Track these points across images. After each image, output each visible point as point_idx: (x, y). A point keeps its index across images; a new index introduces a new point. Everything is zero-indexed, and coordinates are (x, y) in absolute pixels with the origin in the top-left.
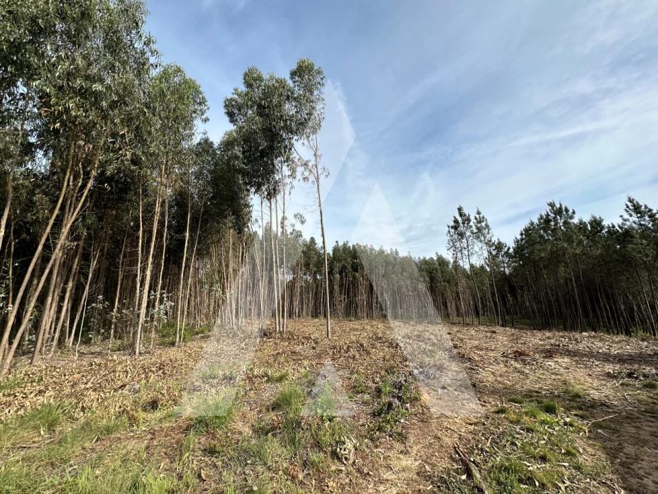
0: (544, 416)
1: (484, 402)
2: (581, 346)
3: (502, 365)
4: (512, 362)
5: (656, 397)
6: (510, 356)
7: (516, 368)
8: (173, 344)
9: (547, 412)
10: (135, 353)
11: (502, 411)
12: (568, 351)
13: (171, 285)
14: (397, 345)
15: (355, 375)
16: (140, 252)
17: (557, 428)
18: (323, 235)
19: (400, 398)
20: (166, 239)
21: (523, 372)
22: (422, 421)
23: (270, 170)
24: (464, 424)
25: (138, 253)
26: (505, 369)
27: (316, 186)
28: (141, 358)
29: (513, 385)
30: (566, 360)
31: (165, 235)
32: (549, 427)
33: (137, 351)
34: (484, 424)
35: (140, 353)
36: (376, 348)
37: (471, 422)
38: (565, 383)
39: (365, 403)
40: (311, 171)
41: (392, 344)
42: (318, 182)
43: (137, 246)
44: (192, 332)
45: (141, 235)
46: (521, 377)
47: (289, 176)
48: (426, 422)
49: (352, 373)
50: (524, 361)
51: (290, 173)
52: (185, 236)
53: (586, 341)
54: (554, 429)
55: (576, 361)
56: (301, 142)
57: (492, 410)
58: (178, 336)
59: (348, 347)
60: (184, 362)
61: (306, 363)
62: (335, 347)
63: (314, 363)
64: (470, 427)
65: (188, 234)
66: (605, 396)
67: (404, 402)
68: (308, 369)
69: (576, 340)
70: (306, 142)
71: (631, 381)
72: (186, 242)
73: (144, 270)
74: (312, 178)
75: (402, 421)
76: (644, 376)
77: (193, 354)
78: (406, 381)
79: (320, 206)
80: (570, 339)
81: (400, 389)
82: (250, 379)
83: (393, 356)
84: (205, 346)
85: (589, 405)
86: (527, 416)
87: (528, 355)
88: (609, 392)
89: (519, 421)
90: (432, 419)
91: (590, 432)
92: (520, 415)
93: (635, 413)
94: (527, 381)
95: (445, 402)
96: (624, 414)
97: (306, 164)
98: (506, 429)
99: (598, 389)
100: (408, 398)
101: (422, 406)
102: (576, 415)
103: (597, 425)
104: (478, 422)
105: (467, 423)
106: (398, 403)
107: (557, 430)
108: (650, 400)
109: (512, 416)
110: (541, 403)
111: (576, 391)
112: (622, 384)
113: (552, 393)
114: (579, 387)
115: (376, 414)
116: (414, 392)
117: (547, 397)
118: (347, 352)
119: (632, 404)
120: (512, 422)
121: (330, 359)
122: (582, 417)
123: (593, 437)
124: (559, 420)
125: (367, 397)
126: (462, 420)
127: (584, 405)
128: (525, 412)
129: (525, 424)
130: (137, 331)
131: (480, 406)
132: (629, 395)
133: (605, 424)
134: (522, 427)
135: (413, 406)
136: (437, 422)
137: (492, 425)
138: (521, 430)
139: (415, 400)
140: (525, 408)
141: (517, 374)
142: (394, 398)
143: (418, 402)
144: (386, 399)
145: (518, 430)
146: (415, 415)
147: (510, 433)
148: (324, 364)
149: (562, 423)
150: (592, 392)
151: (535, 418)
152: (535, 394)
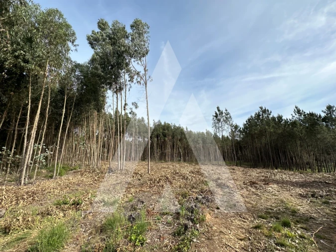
0: (286, 231)
1: (244, 218)
2: (278, 177)
3: (245, 190)
4: (250, 188)
5: (334, 210)
6: (248, 184)
7: (253, 192)
8: (51, 177)
9: (285, 226)
10: (21, 184)
11: (257, 227)
13: (50, 140)
14: (187, 178)
16: (28, 119)
17: (297, 241)
18: (148, 115)
19: (192, 221)
20: (49, 112)
21: (258, 194)
22: (208, 239)
23: (118, 76)
24: (237, 240)
25: (26, 120)
26: (247, 193)
27: (145, 87)
28: (25, 187)
29: (256, 204)
30: (275, 186)
31: (48, 109)
32: (291, 240)
33: (23, 182)
34: (249, 239)
35: (25, 184)
36: (175, 180)
37: (241, 238)
38: (282, 201)
39: (169, 224)
40: (141, 78)
41: (184, 177)
42: (146, 85)
43: (27, 115)
44: (67, 169)
45: (29, 108)
46: (258, 198)
47: (129, 81)
48: (211, 240)
50: (256, 187)
51: (129, 79)
52: (62, 111)
53: (279, 174)
54: (295, 242)
55: (281, 186)
56: (136, 62)
57: (251, 226)
58: (55, 172)
59: (160, 179)
60: (52, 190)
61: (133, 190)
62: (151, 180)
63: (138, 190)
64: (242, 242)
65: (64, 110)
67: (195, 223)
68: (133, 195)
69: (274, 174)
70: (139, 62)
71: (314, 200)
72: (63, 115)
73: (30, 129)
74: (142, 82)
75: (195, 240)
76: (321, 196)
77: (62, 184)
78: (195, 206)
79: (147, 98)
80: (271, 173)
81: (192, 212)
83: (186, 185)
84: (71, 178)
85: (305, 219)
86: (274, 231)
87: (257, 184)
88: (308, 208)
89: (271, 236)
90: (215, 237)
91: (317, 243)
92: (270, 230)
93: (332, 224)
94: (262, 201)
95: (221, 220)
96: (326, 225)
97: (138, 74)
98: (266, 244)
99: (301, 206)
100: (197, 219)
101: (207, 225)
102: (302, 228)
103: (318, 236)
104: (245, 238)
105: (238, 239)
106: (191, 224)
107: (298, 243)
108: (332, 213)
109: (266, 231)
110: (278, 218)
111: (292, 208)
112: (311, 202)
113: (279, 210)
114: (291, 204)
115: (176, 235)
116: (201, 214)
117: (278, 214)
118: (158, 183)
119: (324, 216)
120: (267, 236)
121: (148, 188)
122: (306, 229)
123: (321, 247)
124: (295, 233)
125: (170, 218)
126: (234, 235)
127: (302, 219)
128: (271, 227)
129: (275, 238)
130: (23, 170)
131: (243, 223)
132: (318, 209)
133: (322, 234)
134: (274, 241)
135: (201, 226)
136: (219, 239)
137: (255, 239)
138: (276, 244)
139: (202, 221)
140: (270, 223)
141: (255, 196)
142: (188, 220)
143: (204, 222)
144: (183, 221)
145: (274, 245)
146: (203, 234)
147: (270, 248)
148: (144, 191)
149: (297, 236)
150: (299, 207)
151: (279, 232)
152: (270, 211)
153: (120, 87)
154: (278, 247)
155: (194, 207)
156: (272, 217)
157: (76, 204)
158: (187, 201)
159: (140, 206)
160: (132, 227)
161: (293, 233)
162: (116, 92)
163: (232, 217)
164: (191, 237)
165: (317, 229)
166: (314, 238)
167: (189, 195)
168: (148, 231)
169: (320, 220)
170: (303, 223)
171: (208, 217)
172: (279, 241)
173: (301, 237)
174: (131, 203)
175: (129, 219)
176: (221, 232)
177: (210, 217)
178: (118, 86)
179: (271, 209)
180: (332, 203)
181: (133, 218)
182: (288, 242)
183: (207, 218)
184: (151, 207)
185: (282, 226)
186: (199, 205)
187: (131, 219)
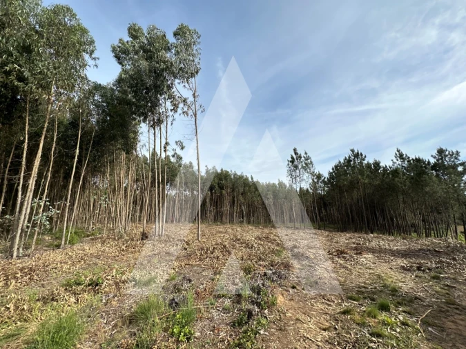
0: (383, 316)
1: (328, 300)
2: (373, 244)
3: (330, 262)
4: (337, 259)
5: (446, 288)
6: (334, 254)
7: (341, 264)
8: (58, 246)
9: (382, 310)
10: (12, 257)
11: (345, 313)
12: (368, 248)
13: (57, 194)
14: (252, 246)
15: (218, 276)
16: (24, 163)
17: (398, 330)
18: (198, 159)
19: (259, 305)
20: (55, 153)
21: (347, 268)
22: (280, 330)
23: (156, 104)
24: (318, 330)
25: (21, 164)
26: (333, 265)
28: (18, 261)
29: (345, 281)
30: (370, 256)
31: (53, 149)
32: (391, 329)
33: (15, 254)
34: (335, 328)
35: (18, 257)
36: (235, 249)
37: (324, 327)
38: (379, 277)
39: (226, 310)
40: (189, 107)
41: (248, 245)
42: (196, 117)
43: (22, 157)
44: (81, 235)
45: (26, 147)
46: (347, 272)
47: (171, 110)
48: (284, 330)
49: (215, 274)
50: (344, 258)
51: (172, 108)
52: (75, 153)
53: (376, 240)
54: (396, 331)
55: (377, 257)
56: (182, 85)
57: (338, 311)
58: (64, 239)
59: (214, 248)
60: (59, 265)
61: (176, 264)
62: (202, 249)
63: (183, 264)
64: (326, 334)
65: (78, 151)
66: (412, 288)
67: (262, 308)
68: (177, 270)
69: (368, 239)
70: (187, 85)
71: (421, 274)
72: (76, 157)
73: (27, 178)
74: (190, 112)
75: (262, 332)
76: (430, 269)
77: (74, 256)
78: (263, 285)
79: (196, 135)
80: (365, 239)
81: (259, 294)
82: (117, 284)
83: (250, 256)
84: (87, 248)
85: (408, 299)
86: (369, 316)
87: (347, 253)
88: (412, 284)
89: (364, 323)
90: (289, 326)
91: (424, 331)
92: (362, 316)
93: (443, 305)
94: (353, 277)
95: (297, 303)
96: (435, 307)
97: (185, 101)
98: (357, 334)
99: (403, 282)
100: (265, 303)
101: (278, 311)
102: (404, 312)
103: (425, 323)
104: (330, 327)
105: (320, 328)
106: (257, 310)
107: (399, 333)
108: (444, 291)
109: (357, 317)
110: (373, 300)
111: (392, 285)
112: (416, 276)
113: (375, 288)
114: (390, 280)
115: (237, 325)
116: (270, 296)
117: (374, 293)
118: (212, 253)
119: (433, 295)
120: (359, 324)
121: (197, 260)
122: (409, 314)
123: (429, 337)
124: (395, 319)
125: (227, 302)
126: (315, 324)
127: (404, 300)
128: (365, 311)
129: (370, 326)
130: (15, 236)
131: (326, 306)
132: (426, 286)
133: (430, 320)
134: (369, 330)
135: (271, 312)
136: (294, 329)
137: (343, 329)
138: (370, 334)
139: (272, 305)
140: (362, 306)
141: (343, 270)
142: (253, 304)
143: (275, 307)
144: (245, 306)
145: (368, 335)
146: (274, 322)
147: (363, 340)
148: (192, 265)
149: (399, 323)
150: (400, 284)
151: (375, 317)
152: (363, 290)
153: (159, 120)
154: (374, 339)
155: (261, 286)
156: (365, 298)
157: (95, 285)
158: (252, 278)
159: (186, 285)
160: (174, 315)
161: (393, 319)
162: (153, 126)
163: (312, 299)
164: (256, 328)
165: (424, 312)
166: (420, 325)
167: (254, 270)
168: (197, 320)
169: (427, 300)
170: (405, 304)
171: (280, 300)
172: (375, 330)
173: (403, 324)
174: (173, 282)
175: (170, 305)
176: (297, 319)
177: (283, 300)
178: (156, 118)
179: (364, 287)
180: (443, 278)
181: (176, 303)
182: (387, 331)
183: (278, 301)
184: (201, 287)
185: (379, 309)
186: (268, 283)
187: (174, 304)
